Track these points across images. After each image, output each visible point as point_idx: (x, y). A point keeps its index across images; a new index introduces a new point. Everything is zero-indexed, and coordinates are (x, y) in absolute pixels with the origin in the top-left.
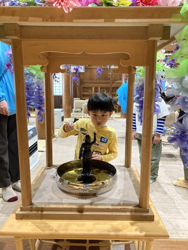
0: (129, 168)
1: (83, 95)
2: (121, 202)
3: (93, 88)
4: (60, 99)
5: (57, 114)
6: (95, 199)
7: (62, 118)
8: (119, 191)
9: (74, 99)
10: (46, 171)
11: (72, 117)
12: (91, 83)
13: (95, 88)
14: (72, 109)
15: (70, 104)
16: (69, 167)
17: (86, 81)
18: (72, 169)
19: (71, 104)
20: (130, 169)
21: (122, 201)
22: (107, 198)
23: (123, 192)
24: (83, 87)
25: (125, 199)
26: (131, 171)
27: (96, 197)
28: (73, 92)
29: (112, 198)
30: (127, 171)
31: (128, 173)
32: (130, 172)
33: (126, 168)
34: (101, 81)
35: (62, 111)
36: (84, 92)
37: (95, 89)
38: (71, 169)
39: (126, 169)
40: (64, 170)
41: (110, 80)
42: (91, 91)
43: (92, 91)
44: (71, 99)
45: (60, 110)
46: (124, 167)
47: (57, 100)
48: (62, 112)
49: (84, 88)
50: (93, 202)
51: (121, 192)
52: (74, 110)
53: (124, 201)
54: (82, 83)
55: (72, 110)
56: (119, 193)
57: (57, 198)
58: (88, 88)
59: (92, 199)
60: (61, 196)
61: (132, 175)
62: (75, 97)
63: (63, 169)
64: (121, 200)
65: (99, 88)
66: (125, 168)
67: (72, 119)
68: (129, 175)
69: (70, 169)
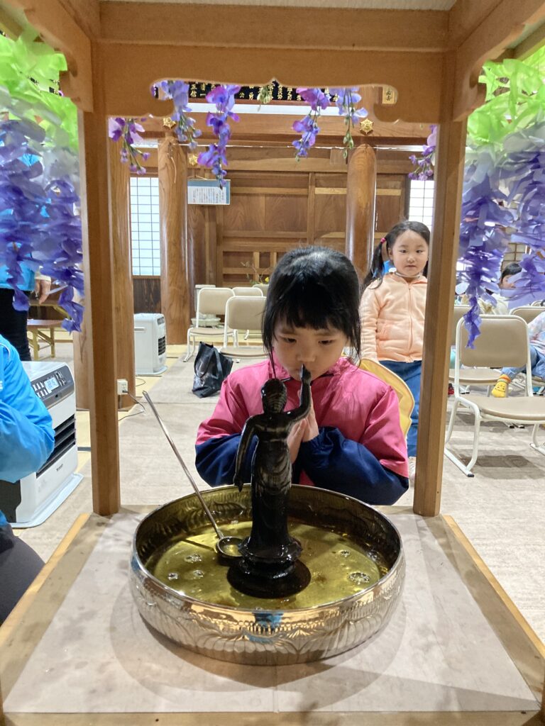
0: (432, 520)
1: (224, 275)
2: (447, 700)
3: (256, 255)
4: (152, 289)
5: (142, 330)
6: (317, 681)
7: (159, 344)
8: (424, 631)
9: (197, 286)
10: (91, 537)
11: (191, 343)
12: (248, 239)
13: (261, 256)
14: (193, 320)
15: (185, 302)
16: (190, 519)
17: (232, 233)
18: (201, 525)
19: (187, 302)
20: (440, 522)
21: (453, 694)
22: (376, 676)
23: (440, 639)
24: (224, 252)
25: (465, 683)
26: (445, 533)
27: (324, 674)
28: (195, 265)
29: (398, 678)
30: (428, 533)
31: (436, 542)
32: (441, 537)
33: (421, 517)
34: (282, 234)
35: (159, 321)
36: (227, 265)
37: (260, 259)
38: (198, 525)
39: (423, 522)
40: (166, 530)
41: (306, 230)
42: (251, 264)
43: (252, 262)
44: (188, 288)
45: (154, 319)
46: (413, 516)
47: (146, 292)
48: (159, 323)
49: (226, 253)
50: (314, 705)
51: (431, 638)
52: (197, 321)
53: (462, 693)
54: (220, 238)
55: (191, 323)
56: (427, 648)
57: (131, 681)
58: (238, 254)
59: (304, 682)
60: (155, 667)
61: (454, 551)
62: (201, 279)
63: (163, 529)
64: (444, 687)
65: (275, 254)
66: (417, 520)
67: (192, 347)
68: (440, 549)
69: (191, 526)
